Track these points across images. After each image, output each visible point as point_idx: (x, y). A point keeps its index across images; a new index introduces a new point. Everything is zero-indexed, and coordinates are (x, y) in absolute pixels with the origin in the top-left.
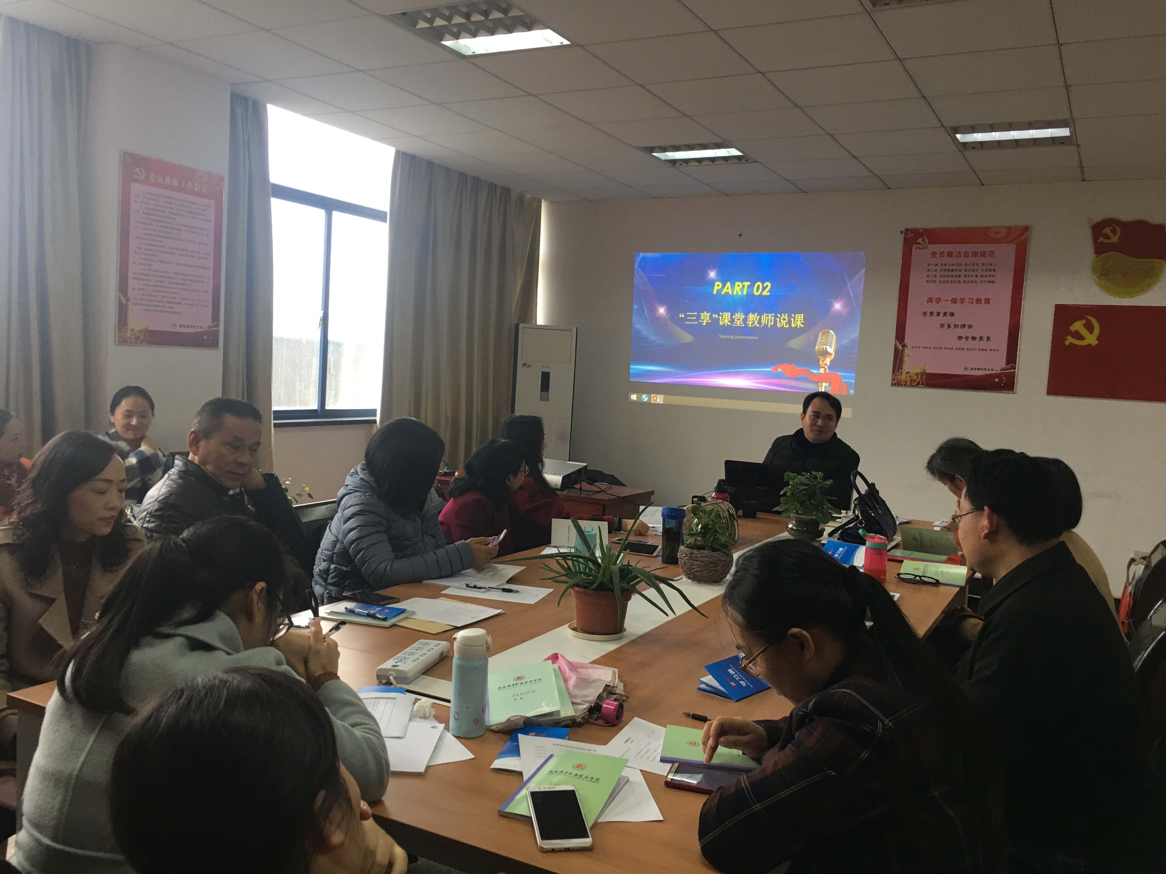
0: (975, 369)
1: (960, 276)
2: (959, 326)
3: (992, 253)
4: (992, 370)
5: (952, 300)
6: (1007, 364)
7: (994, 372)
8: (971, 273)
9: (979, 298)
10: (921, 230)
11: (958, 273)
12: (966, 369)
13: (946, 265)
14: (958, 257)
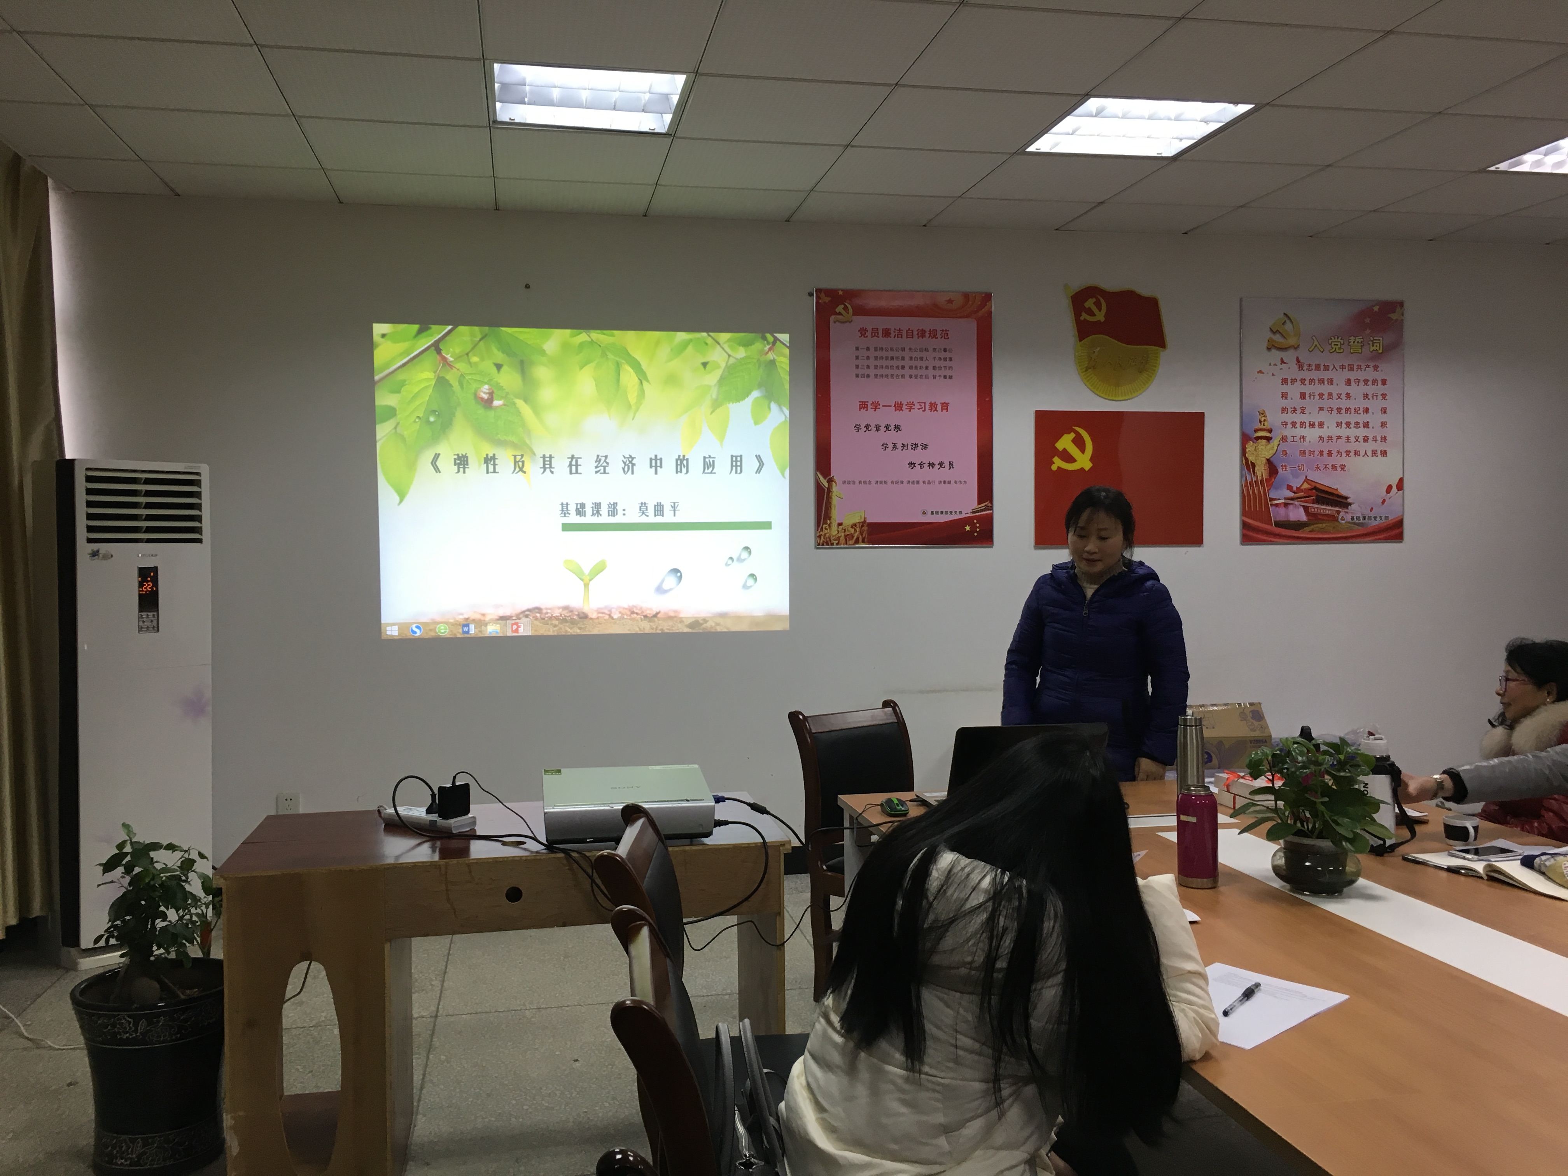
0: (937, 513)
1: (903, 367)
2: (910, 447)
3: (945, 334)
4: (961, 512)
5: (895, 406)
6: (979, 504)
7: (963, 516)
8: (919, 363)
9: (933, 402)
10: (841, 293)
11: (900, 363)
12: (924, 513)
13: (882, 349)
14: (898, 337)
